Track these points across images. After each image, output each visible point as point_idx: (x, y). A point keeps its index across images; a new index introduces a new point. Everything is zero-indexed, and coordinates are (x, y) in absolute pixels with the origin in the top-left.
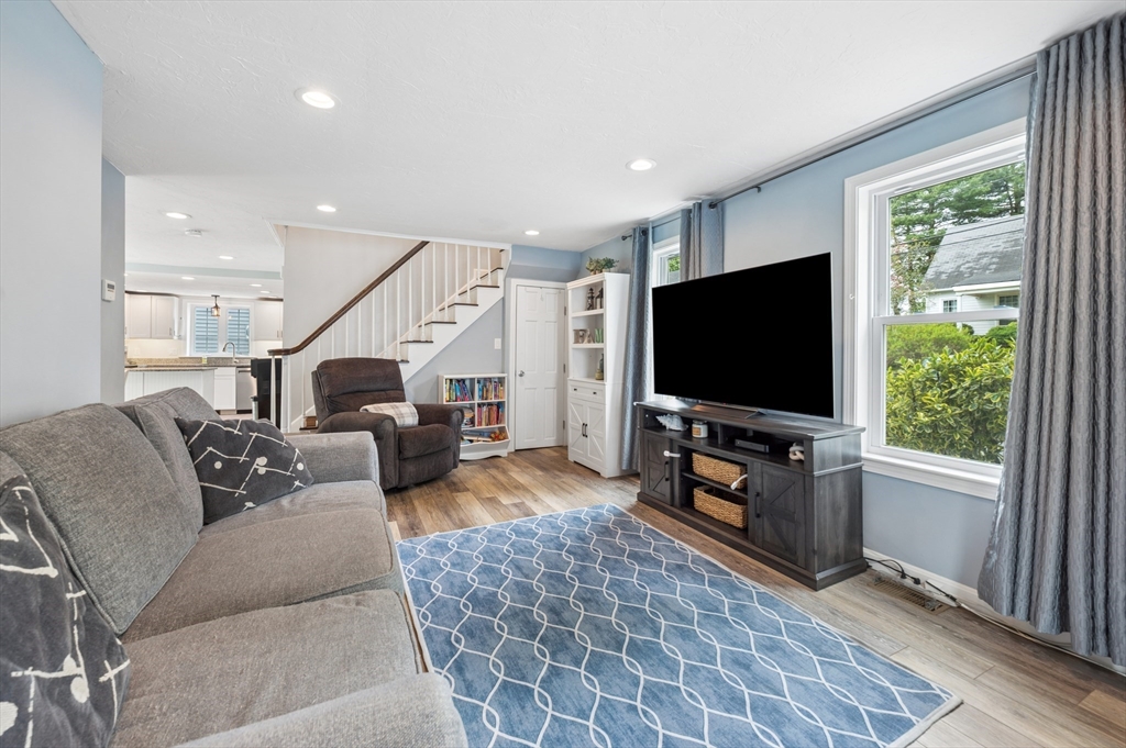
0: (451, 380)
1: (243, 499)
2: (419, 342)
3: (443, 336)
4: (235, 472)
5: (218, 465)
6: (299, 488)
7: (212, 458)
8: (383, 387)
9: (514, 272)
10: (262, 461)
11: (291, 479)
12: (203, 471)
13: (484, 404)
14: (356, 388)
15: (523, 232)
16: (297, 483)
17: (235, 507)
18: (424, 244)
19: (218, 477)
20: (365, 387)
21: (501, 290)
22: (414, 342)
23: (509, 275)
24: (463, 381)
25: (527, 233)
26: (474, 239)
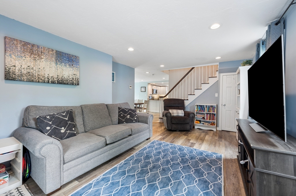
0: (198, 105)
1: (124, 121)
2: (191, 95)
3: (198, 93)
4: (124, 117)
5: (122, 115)
6: (134, 122)
7: (121, 114)
8: (178, 106)
9: (221, 72)
10: (129, 116)
11: (133, 120)
12: (119, 116)
13: (208, 114)
14: (170, 105)
15: (215, 58)
16: (134, 121)
17: (122, 123)
18: (193, 68)
19: (121, 117)
20: (173, 105)
21: (218, 77)
22: (190, 95)
23: (220, 73)
24: (202, 106)
25: (216, 58)
26: (204, 64)
